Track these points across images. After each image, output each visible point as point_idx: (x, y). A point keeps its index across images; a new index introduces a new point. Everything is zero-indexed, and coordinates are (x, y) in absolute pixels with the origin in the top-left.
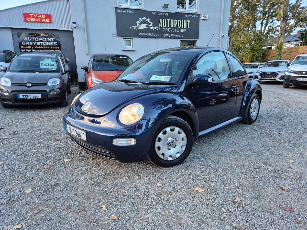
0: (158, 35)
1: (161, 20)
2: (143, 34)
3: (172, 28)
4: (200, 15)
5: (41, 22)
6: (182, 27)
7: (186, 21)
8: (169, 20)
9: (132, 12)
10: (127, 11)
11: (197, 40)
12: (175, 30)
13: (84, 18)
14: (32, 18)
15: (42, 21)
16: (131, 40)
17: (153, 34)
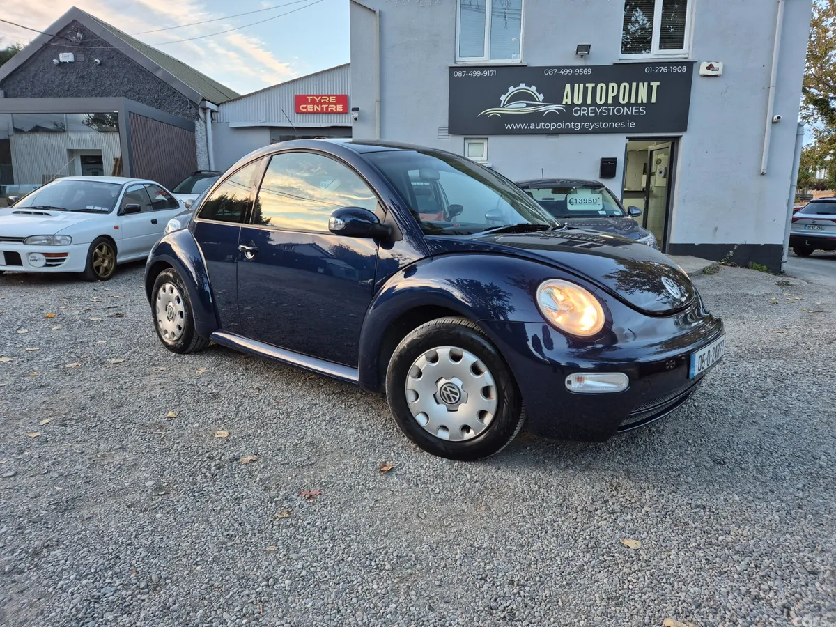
0: (557, 126)
1: (568, 87)
2: (516, 126)
3: (599, 106)
4: (695, 66)
5: (327, 113)
6: (633, 101)
7: (646, 84)
8: (593, 85)
9: (490, 73)
10: (477, 73)
11: (681, 136)
12: (609, 110)
13: (379, 98)
14: (310, 104)
15: (330, 109)
16: (485, 142)
17: (543, 124)
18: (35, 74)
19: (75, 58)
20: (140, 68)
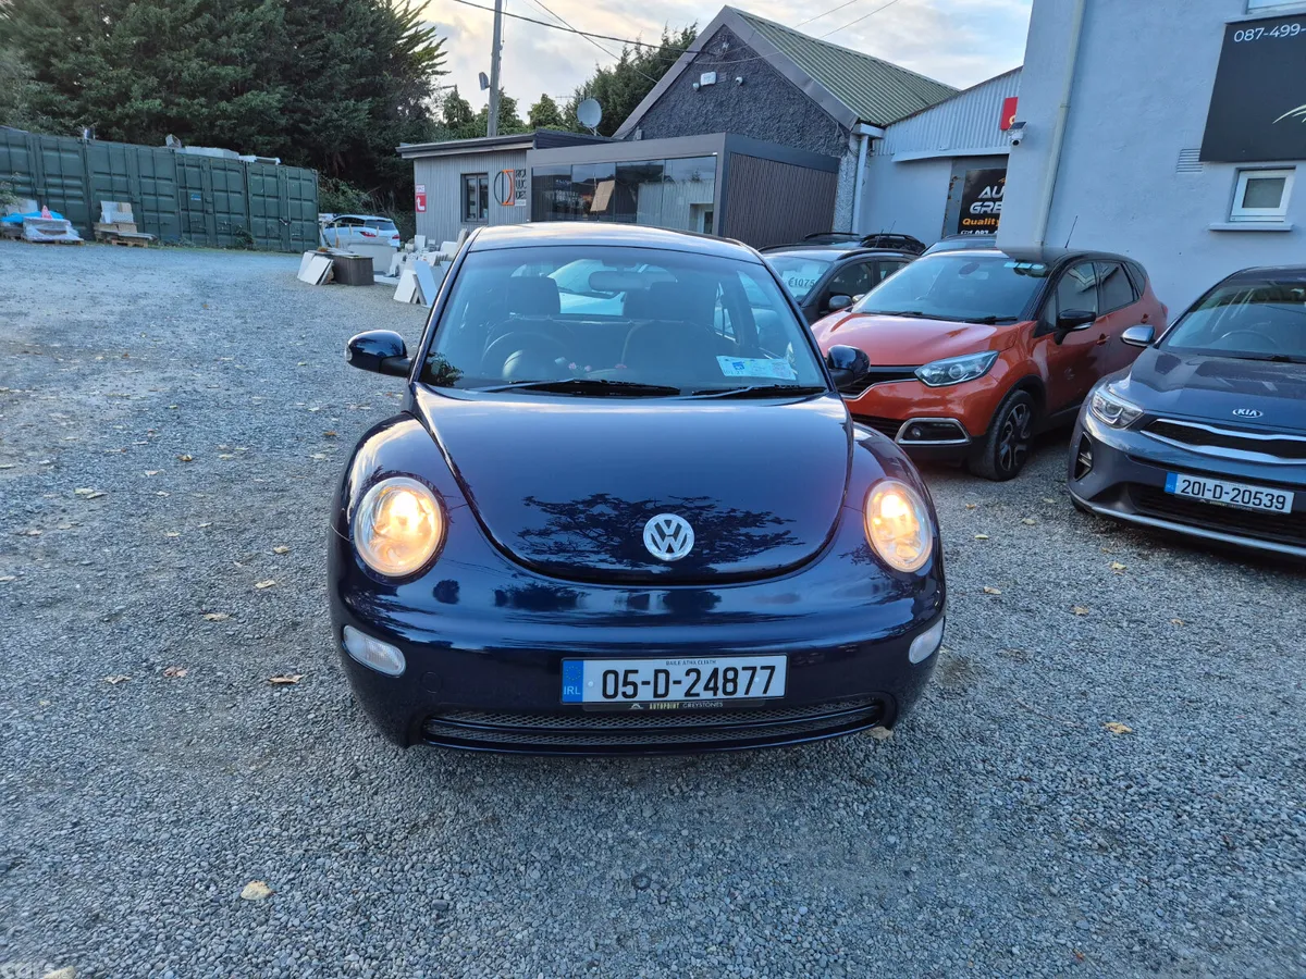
18: (675, 105)
19: (717, 78)
20: (785, 83)
